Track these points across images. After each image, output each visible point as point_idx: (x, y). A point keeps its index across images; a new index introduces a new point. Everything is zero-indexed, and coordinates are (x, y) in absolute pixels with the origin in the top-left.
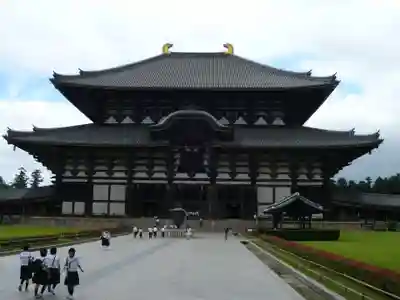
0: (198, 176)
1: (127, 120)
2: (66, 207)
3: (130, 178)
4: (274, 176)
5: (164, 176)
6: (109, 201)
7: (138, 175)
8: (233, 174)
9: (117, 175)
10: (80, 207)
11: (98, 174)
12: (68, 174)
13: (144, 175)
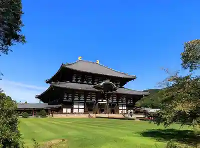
0: (104, 101)
1: (79, 81)
2: (64, 110)
3: (85, 101)
4: (122, 101)
5: (95, 100)
6: (79, 108)
7: (88, 100)
8: (113, 100)
9: (81, 99)
10: (69, 110)
11: (75, 99)
12: (65, 98)
13: (89, 100)
